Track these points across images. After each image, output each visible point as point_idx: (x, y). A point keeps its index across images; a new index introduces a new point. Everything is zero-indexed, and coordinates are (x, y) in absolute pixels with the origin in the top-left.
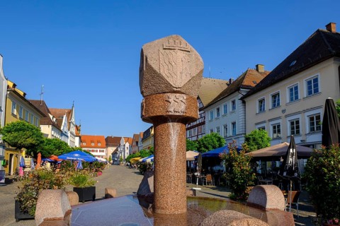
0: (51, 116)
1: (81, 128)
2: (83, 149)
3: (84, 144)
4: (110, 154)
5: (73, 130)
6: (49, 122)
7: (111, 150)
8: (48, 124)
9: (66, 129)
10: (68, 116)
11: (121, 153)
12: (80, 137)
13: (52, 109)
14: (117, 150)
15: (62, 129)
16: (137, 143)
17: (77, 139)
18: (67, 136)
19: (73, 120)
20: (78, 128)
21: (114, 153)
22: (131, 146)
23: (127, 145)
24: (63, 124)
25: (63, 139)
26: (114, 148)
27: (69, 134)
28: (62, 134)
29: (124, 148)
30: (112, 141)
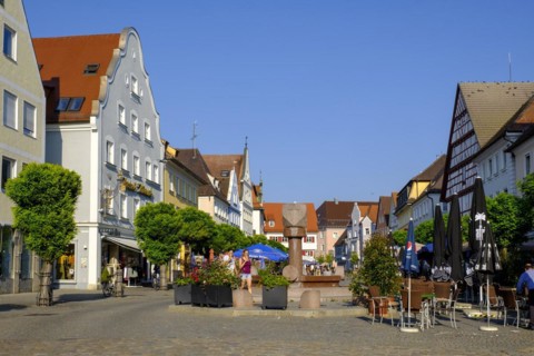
0: (211, 179)
1: (263, 190)
2: (268, 236)
3: (272, 224)
4: (331, 247)
5: (248, 197)
6: (209, 192)
7: (334, 235)
8: (208, 194)
9: (235, 200)
10: (238, 172)
11: (354, 243)
12: (262, 211)
13: (208, 157)
14: (345, 236)
15: (229, 198)
16: (387, 217)
17: (257, 214)
18: (238, 213)
19: (247, 177)
20: (256, 191)
21: (340, 245)
22: (376, 226)
23: (367, 223)
24: (230, 189)
25: (232, 218)
26: (340, 232)
27: (241, 208)
28: (230, 209)
29: (360, 232)
30: (334, 213)
